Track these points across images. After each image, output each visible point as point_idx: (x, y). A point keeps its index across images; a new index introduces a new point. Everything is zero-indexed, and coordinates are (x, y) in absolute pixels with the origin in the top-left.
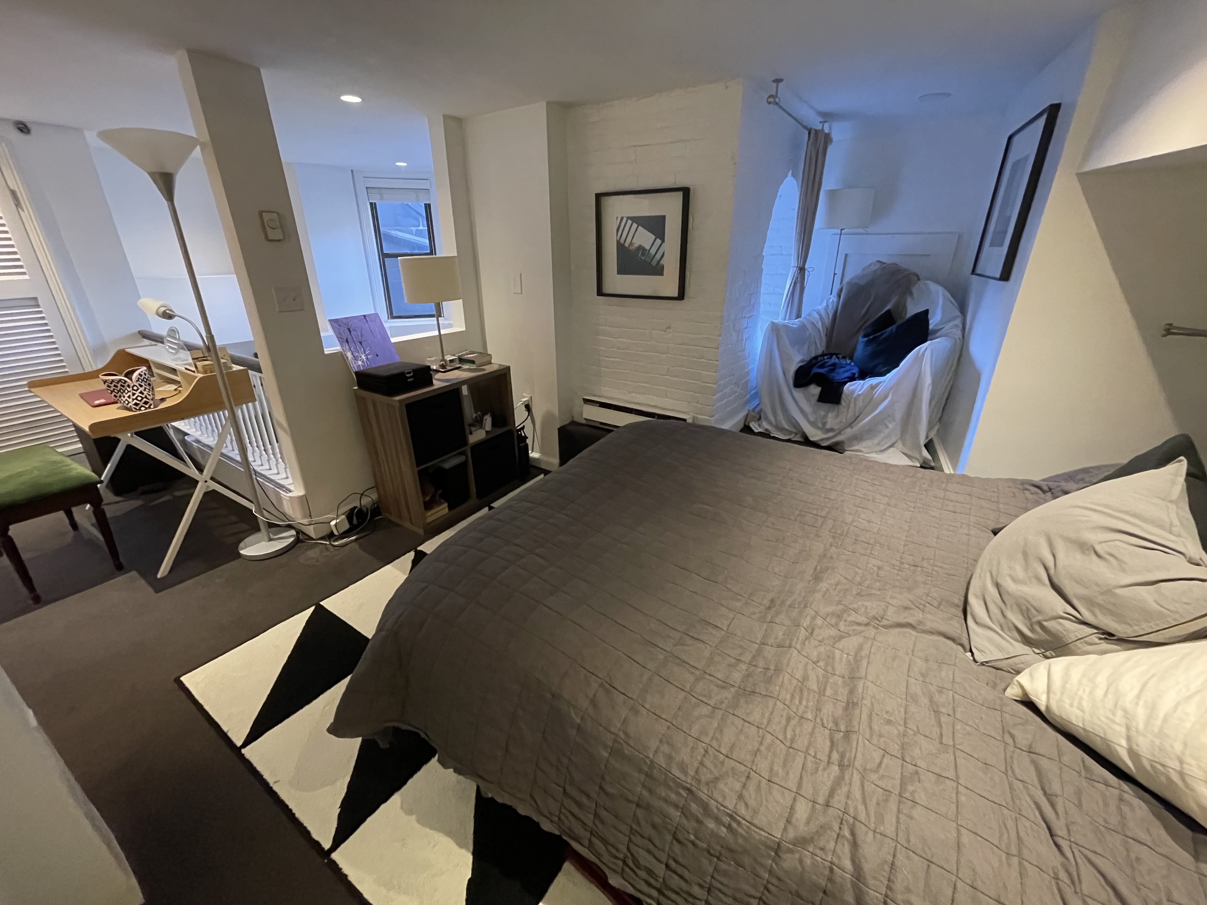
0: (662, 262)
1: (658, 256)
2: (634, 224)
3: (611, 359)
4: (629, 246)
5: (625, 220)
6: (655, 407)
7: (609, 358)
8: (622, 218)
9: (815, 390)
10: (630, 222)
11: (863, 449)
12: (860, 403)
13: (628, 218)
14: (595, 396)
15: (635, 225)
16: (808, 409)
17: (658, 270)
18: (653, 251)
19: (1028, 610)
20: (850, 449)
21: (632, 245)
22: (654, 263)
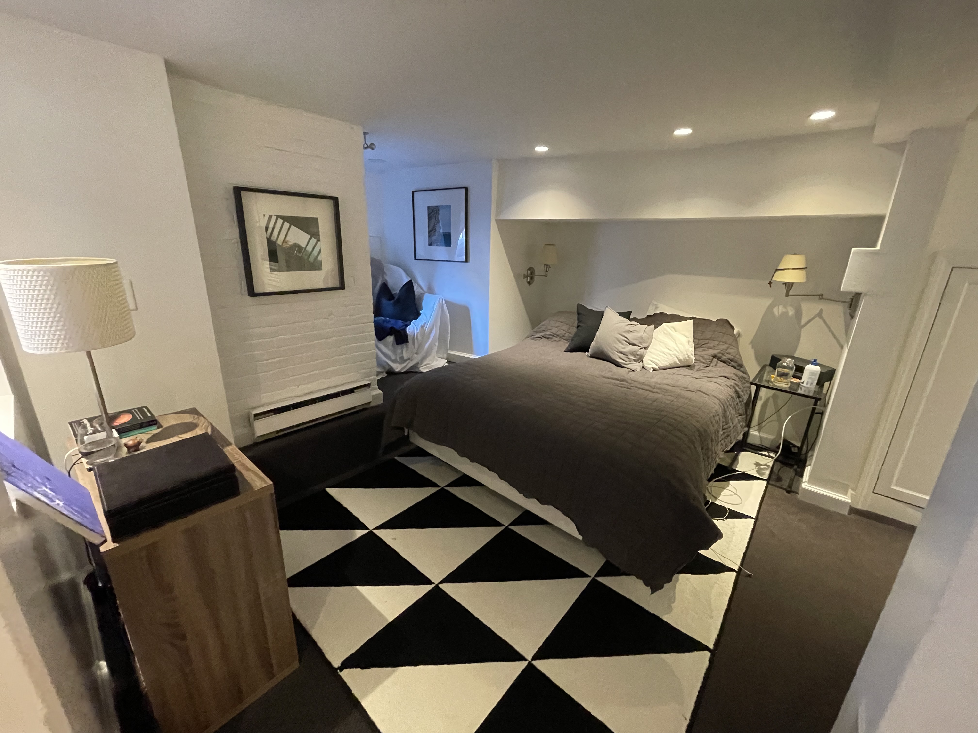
0: (319, 258)
1: (315, 253)
2: (286, 223)
3: (270, 361)
4: (282, 244)
5: (274, 218)
6: (328, 388)
7: (268, 360)
8: (270, 217)
9: (390, 339)
10: (280, 221)
11: (429, 363)
12: (419, 338)
13: (278, 217)
14: (259, 407)
15: (286, 225)
16: (389, 352)
17: (316, 266)
18: (309, 248)
19: (632, 353)
20: (422, 365)
21: (286, 242)
22: (311, 259)
